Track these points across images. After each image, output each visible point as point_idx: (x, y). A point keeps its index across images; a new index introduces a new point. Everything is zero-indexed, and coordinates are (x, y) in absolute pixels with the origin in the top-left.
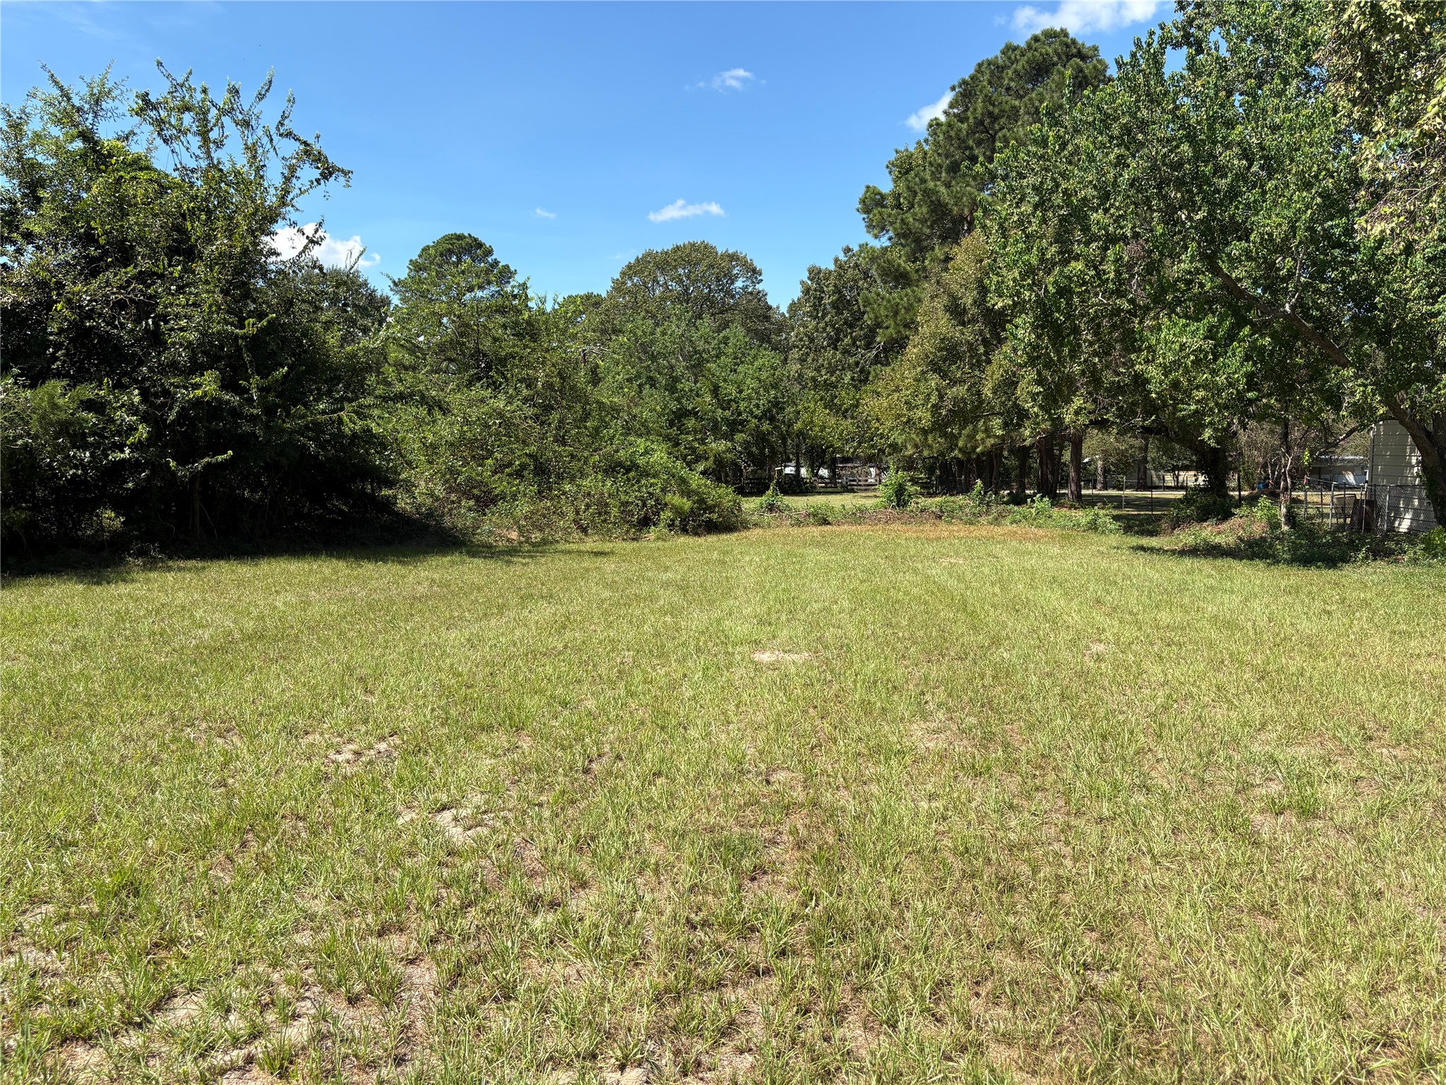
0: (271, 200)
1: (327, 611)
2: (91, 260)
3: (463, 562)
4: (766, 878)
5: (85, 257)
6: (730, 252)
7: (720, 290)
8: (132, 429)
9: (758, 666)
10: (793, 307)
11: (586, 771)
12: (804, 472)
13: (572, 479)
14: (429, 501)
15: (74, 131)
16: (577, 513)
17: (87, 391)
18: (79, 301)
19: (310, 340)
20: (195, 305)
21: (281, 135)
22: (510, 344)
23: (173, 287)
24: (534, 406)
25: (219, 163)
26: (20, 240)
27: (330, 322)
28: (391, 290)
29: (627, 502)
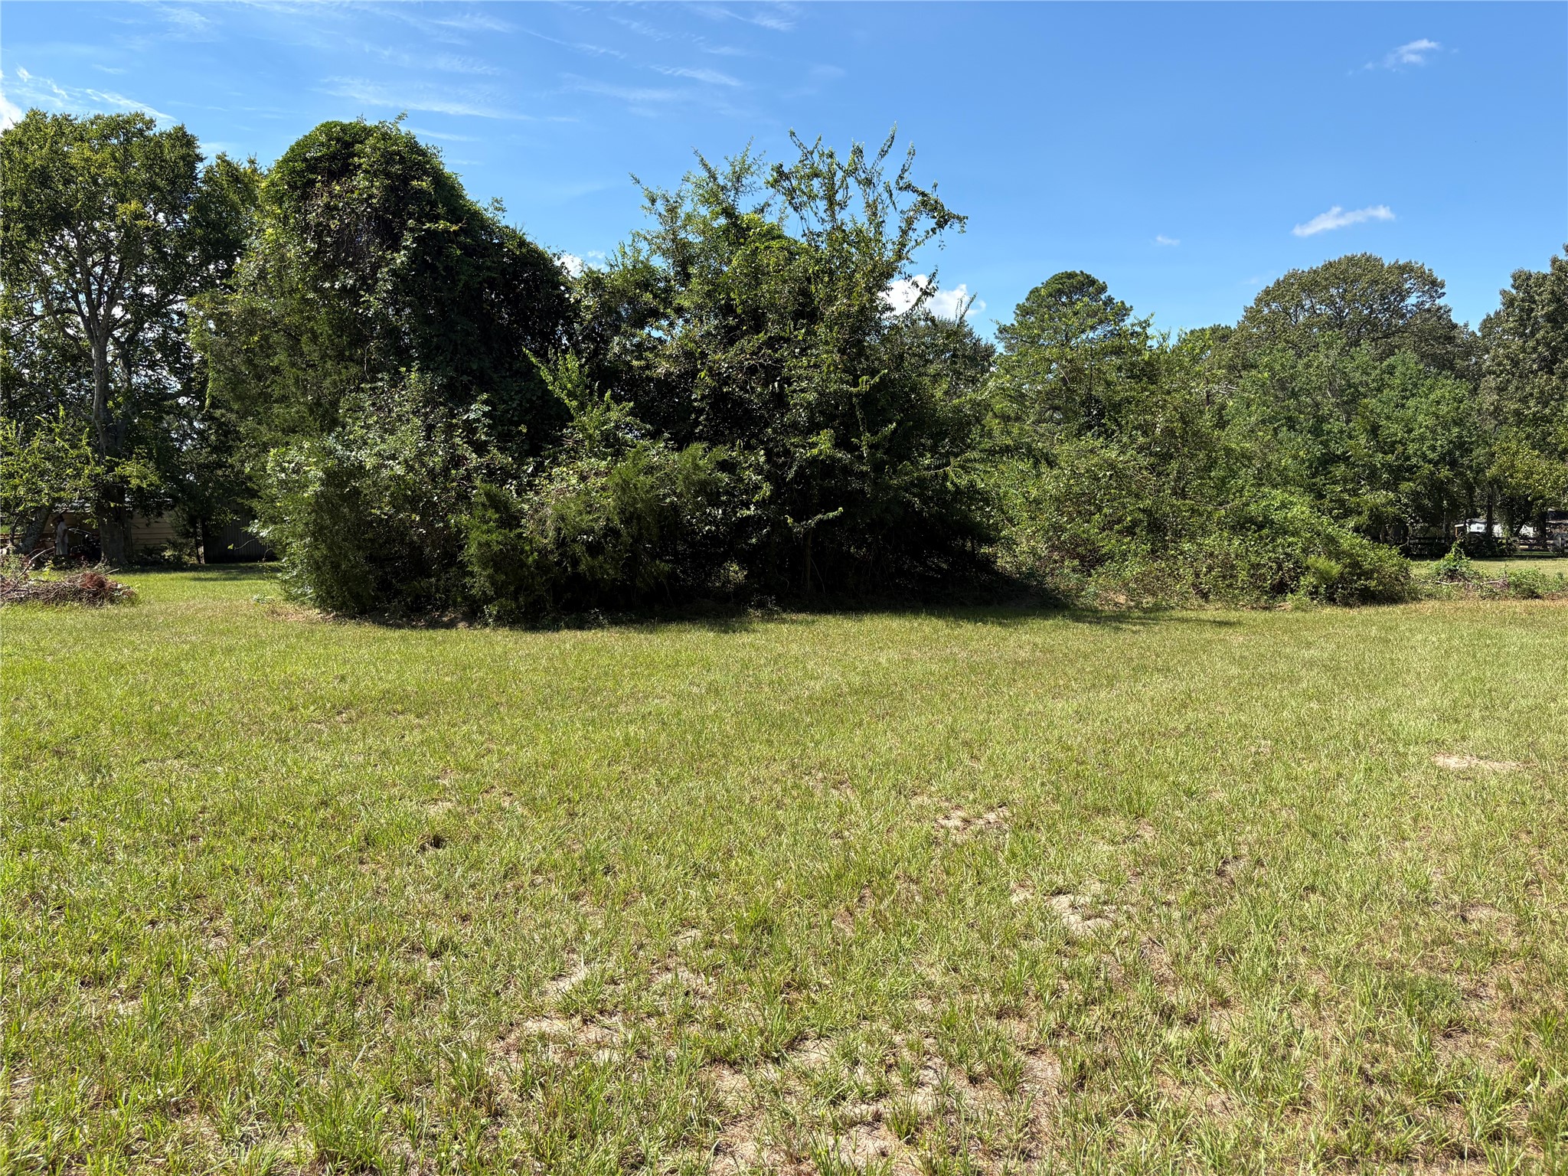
0: (889, 254)
1: (929, 670)
2: (730, 329)
3: (1067, 627)
4: (1465, 1038)
5: (724, 327)
6: (1401, 262)
7: (1385, 310)
8: (757, 487)
9: (1442, 774)
10: (1488, 324)
11: (1220, 873)
12: (1498, 530)
13: (1192, 537)
14: (1030, 561)
15: (718, 209)
16: (1197, 576)
17: (722, 453)
18: (719, 368)
19: (918, 394)
20: (816, 366)
21: (900, 189)
22: (1125, 388)
23: (797, 350)
24: (1151, 455)
25: (842, 224)
26: (673, 316)
27: (938, 374)
28: (996, 337)
29: (1258, 565)
